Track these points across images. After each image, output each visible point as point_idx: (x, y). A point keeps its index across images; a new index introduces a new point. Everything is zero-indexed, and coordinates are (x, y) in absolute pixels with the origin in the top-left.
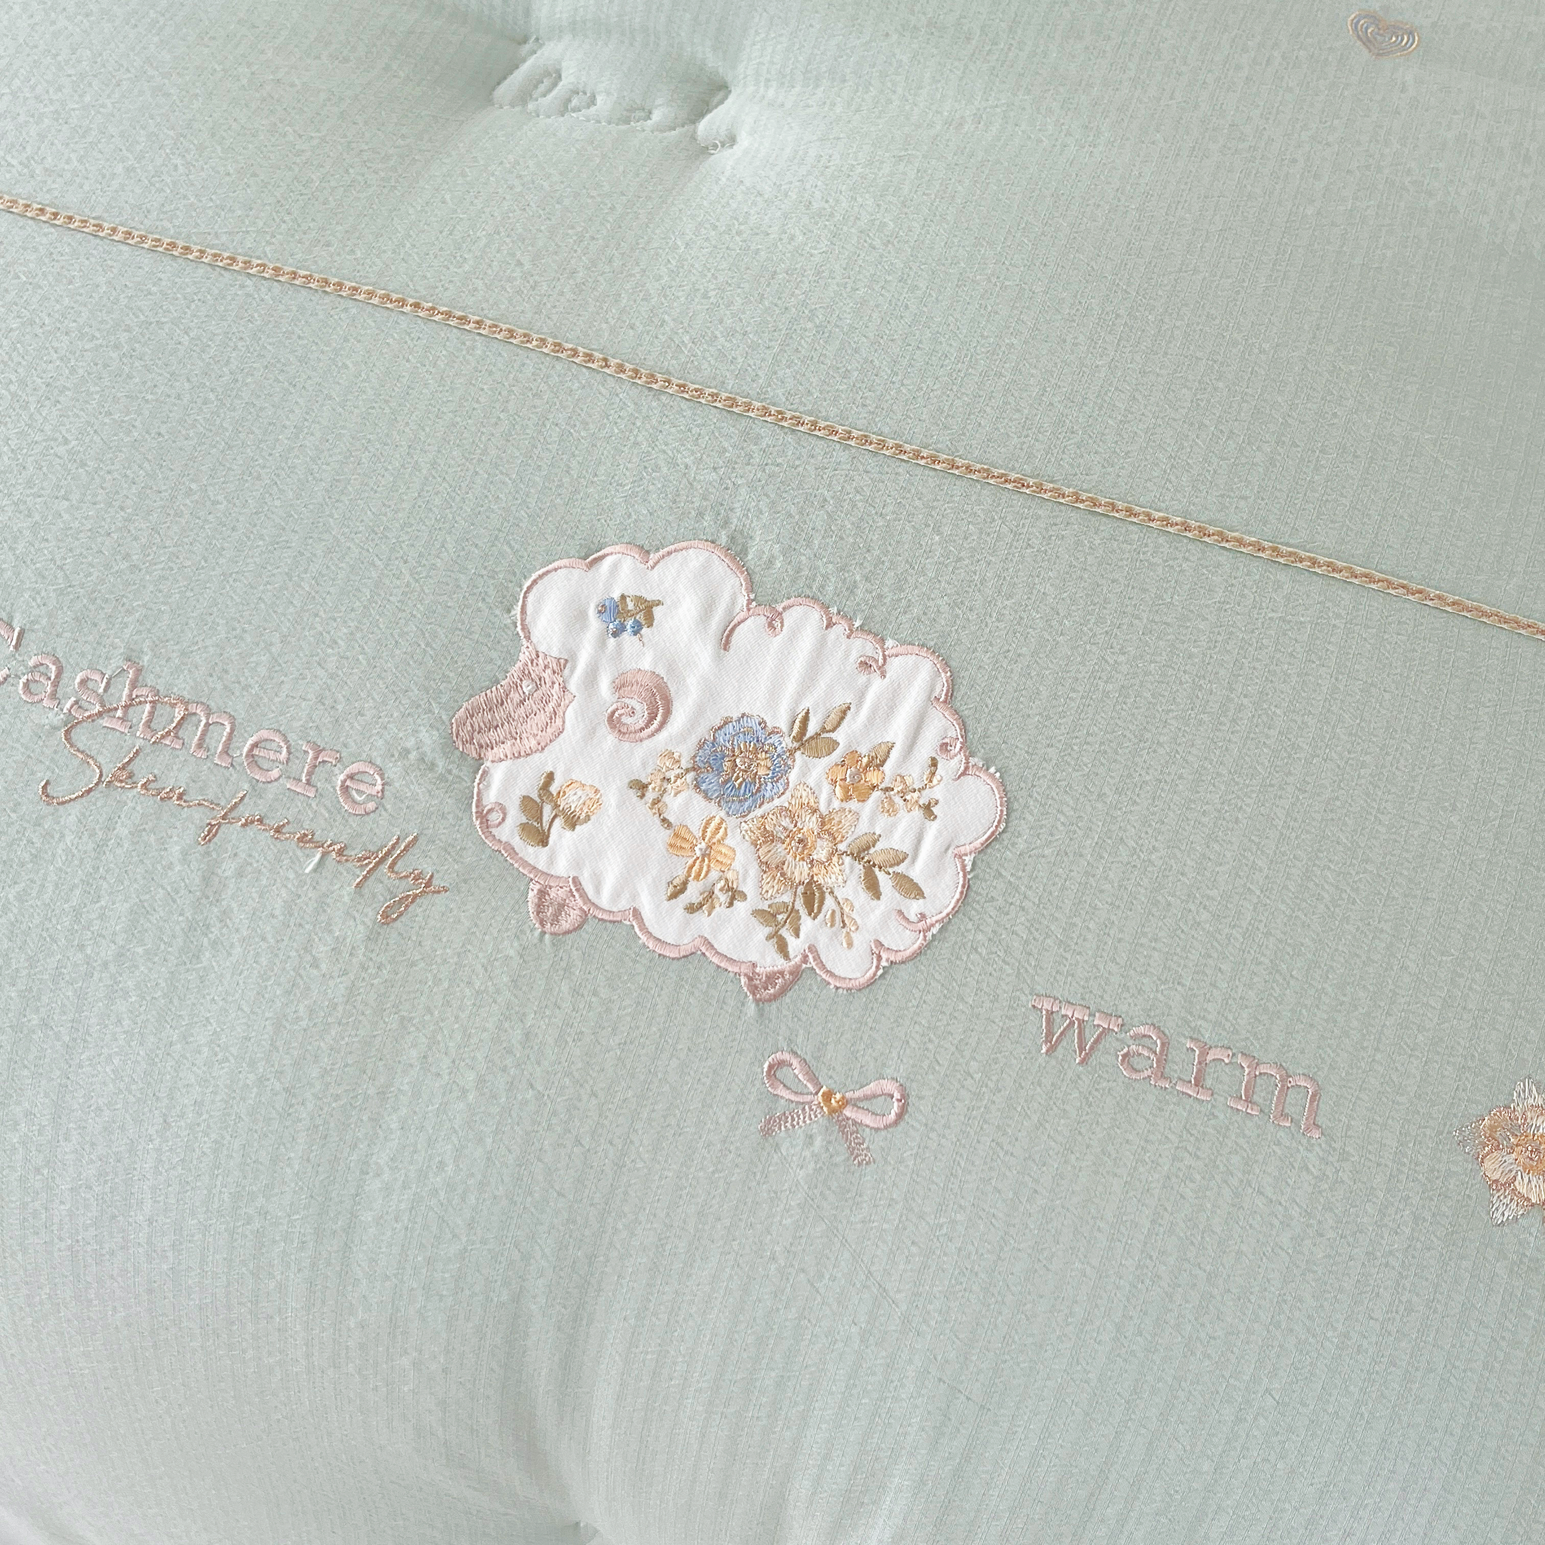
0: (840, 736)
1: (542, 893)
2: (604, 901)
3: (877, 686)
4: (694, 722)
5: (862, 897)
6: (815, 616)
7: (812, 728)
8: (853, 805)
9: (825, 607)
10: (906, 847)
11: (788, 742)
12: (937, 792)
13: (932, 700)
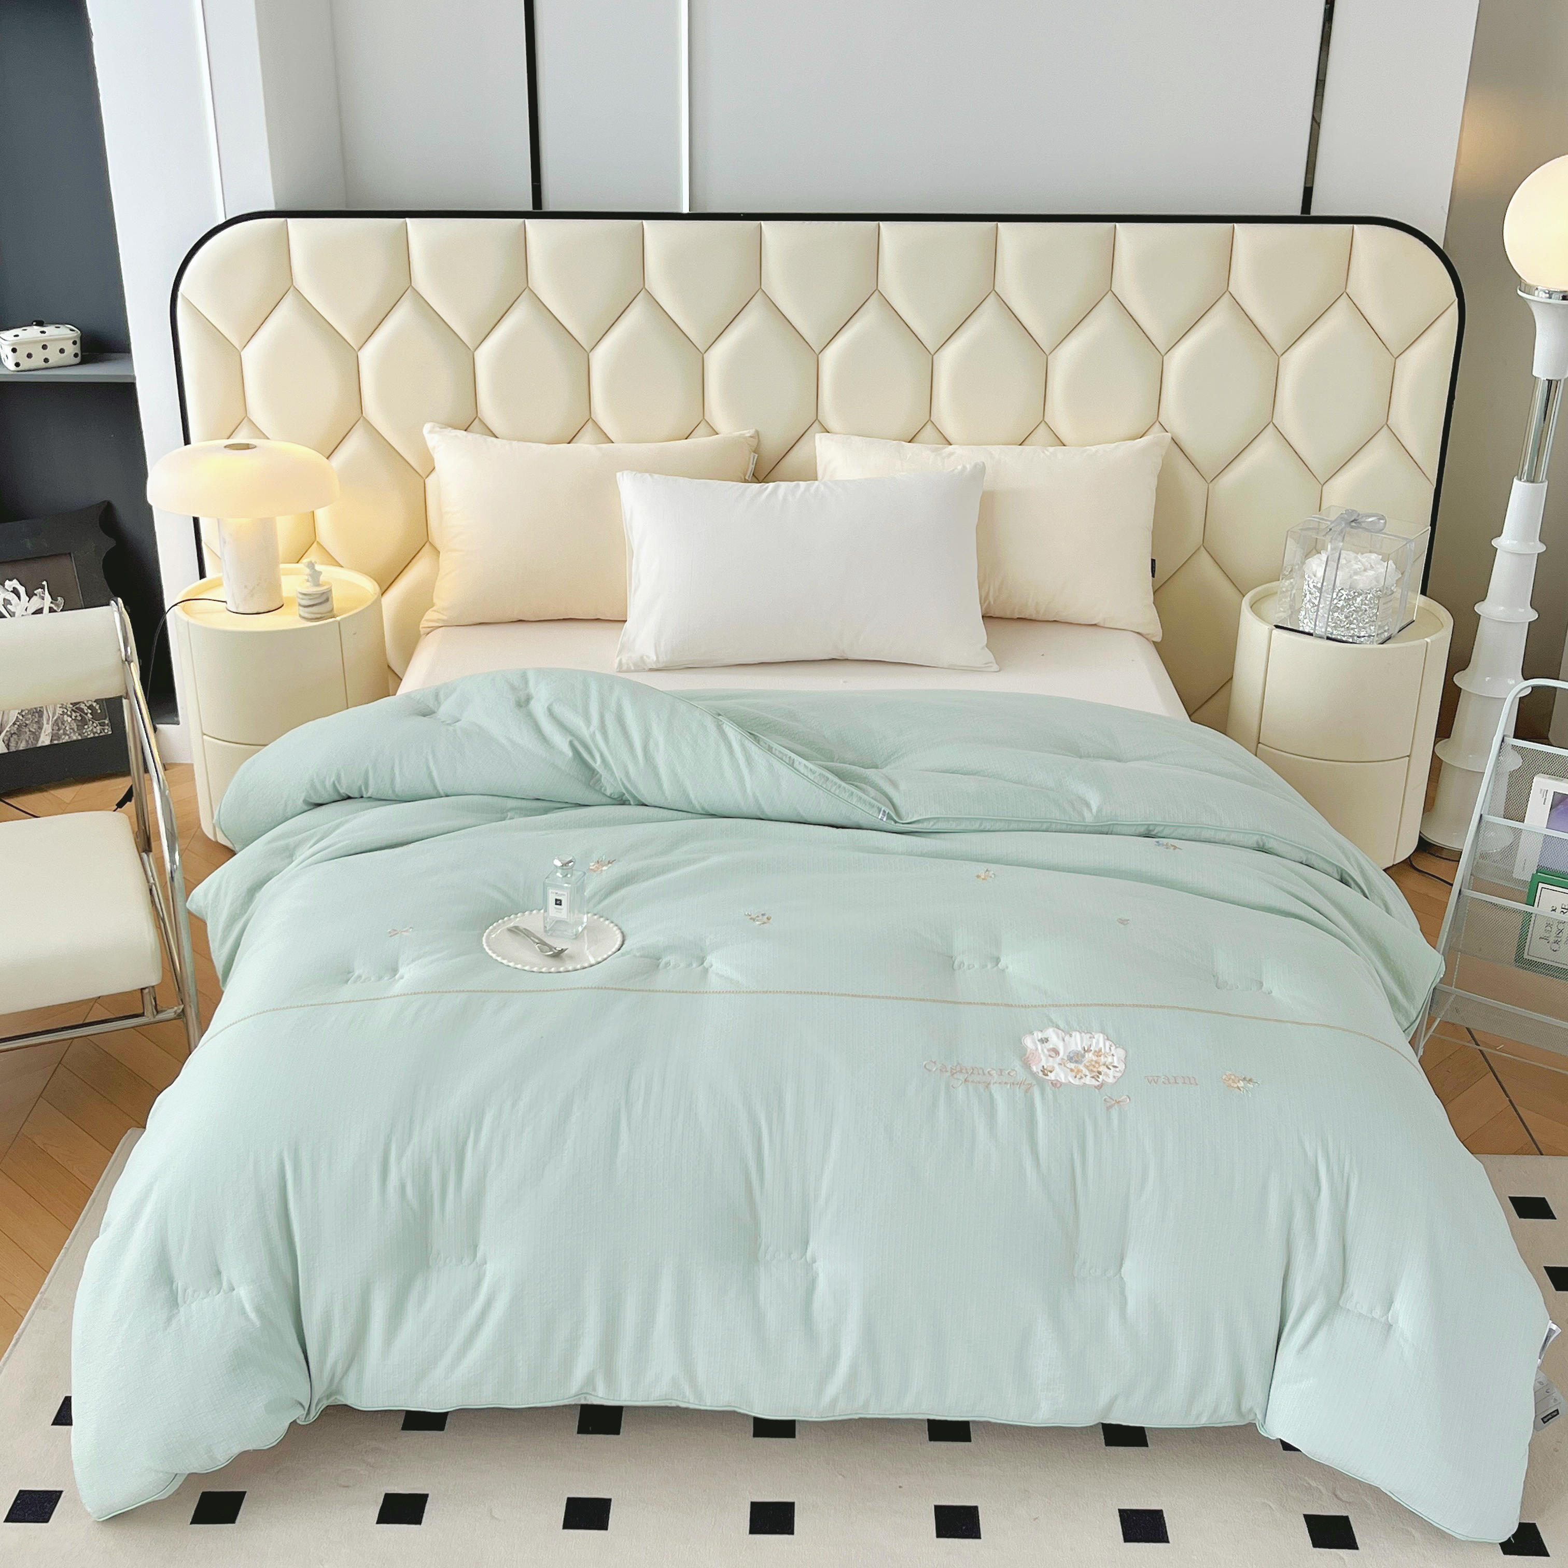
0: (1092, 1048)
1: (1052, 1083)
2: (1063, 1081)
3: (1094, 1041)
4: (1064, 1053)
5: (1108, 1070)
6: (1078, 1033)
7: (1086, 1049)
8: (1099, 1058)
9: (1079, 1032)
10: (1112, 1061)
11: (1083, 1052)
12: (1113, 1052)
13: (1104, 1039)
